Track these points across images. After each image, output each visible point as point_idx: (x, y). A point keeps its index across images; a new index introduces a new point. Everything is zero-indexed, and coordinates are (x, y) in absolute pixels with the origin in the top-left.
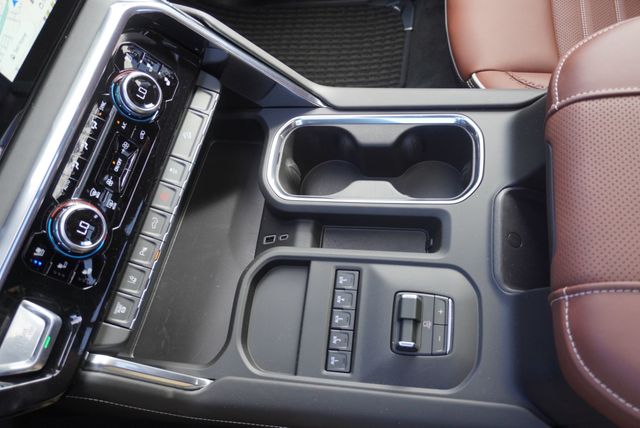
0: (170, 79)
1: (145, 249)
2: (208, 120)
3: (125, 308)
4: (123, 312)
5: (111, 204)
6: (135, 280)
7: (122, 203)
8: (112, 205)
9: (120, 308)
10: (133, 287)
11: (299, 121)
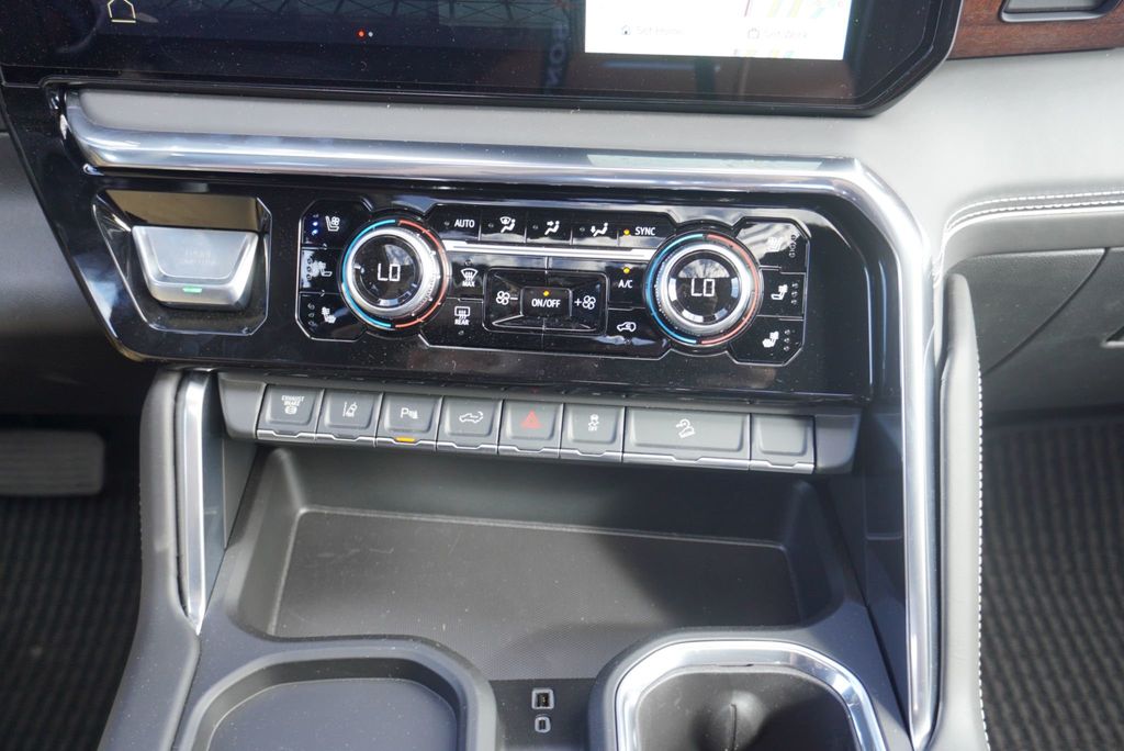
0: (779, 343)
1: (414, 415)
2: (740, 461)
3: (295, 411)
4: (287, 411)
5: (462, 314)
6: (352, 415)
7: (473, 335)
8: (462, 317)
9: (292, 403)
10: (336, 414)
11: (844, 683)
